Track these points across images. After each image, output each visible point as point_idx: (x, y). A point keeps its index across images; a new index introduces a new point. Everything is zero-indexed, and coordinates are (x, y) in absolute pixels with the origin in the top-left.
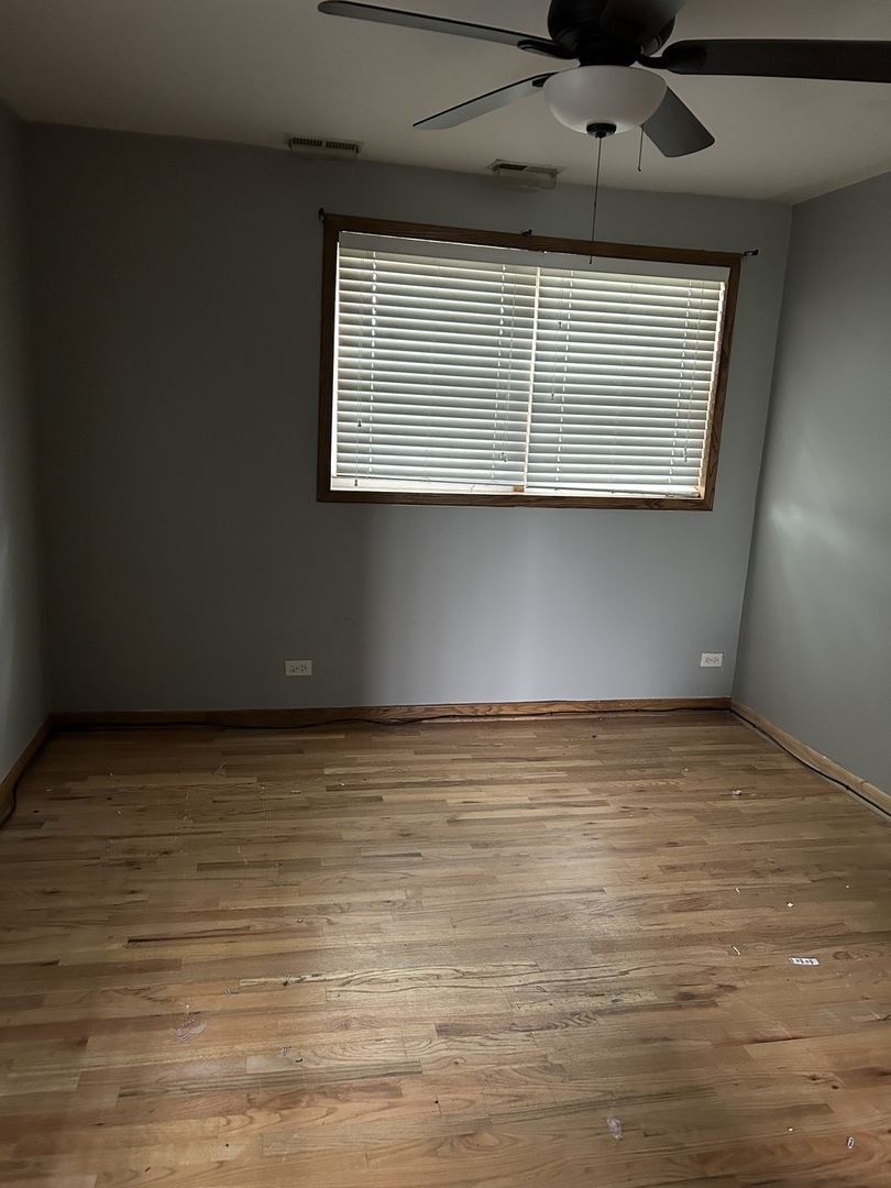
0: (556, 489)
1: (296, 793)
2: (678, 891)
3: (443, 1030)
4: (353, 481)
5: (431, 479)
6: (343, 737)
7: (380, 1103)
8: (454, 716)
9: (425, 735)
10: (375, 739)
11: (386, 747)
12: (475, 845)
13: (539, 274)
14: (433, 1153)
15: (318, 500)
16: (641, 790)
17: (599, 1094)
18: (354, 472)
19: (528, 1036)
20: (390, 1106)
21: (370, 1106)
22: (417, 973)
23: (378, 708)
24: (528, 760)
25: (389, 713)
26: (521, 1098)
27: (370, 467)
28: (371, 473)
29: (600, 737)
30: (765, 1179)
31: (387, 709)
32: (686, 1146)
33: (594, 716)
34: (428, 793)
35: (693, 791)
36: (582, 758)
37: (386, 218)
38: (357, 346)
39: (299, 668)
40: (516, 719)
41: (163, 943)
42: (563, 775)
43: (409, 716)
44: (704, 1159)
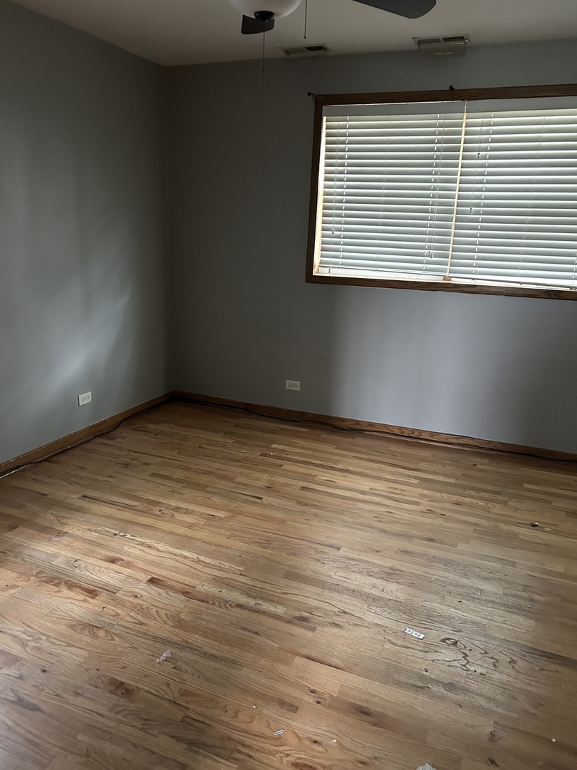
0: (473, 279)
1: (242, 452)
2: (390, 565)
3: (153, 581)
4: (328, 269)
5: (379, 269)
6: (307, 430)
7: (82, 597)
8: (387, 433)
9: (358, 440)
10: (324, 436)
11: (324, 441)
12: (299, 503)
13: (465, 117)
14: (72, 627)
15: (306, 282)
16: (458, 504)
17: (180, 640)
18: (329, 264)
19: (188, 600)
20: (84, 601)
21: (77, 597)
22: (178, 551)
23: (338, 419)
24: (404, 468)
25: (344, 423)
26: (142, 624)
27: (341, 261)
28: (341, 265)
29: (479, 466)
30: (201, 720)
31: (344, 420)
32: (187, 683)
33: (493, 453)
34: (311, 469)
35: (500, 514)
36: (444, 475)
37: (351, 93)
38: (334, 181)
39: (293, 385)
40: (432, 443)
41: (93, 501)
42: (416, 481)
43: (357, 427)
44: (185, 693)
